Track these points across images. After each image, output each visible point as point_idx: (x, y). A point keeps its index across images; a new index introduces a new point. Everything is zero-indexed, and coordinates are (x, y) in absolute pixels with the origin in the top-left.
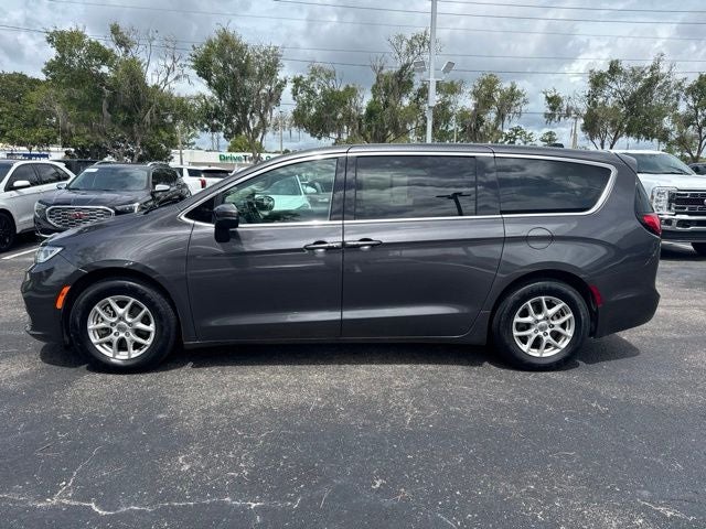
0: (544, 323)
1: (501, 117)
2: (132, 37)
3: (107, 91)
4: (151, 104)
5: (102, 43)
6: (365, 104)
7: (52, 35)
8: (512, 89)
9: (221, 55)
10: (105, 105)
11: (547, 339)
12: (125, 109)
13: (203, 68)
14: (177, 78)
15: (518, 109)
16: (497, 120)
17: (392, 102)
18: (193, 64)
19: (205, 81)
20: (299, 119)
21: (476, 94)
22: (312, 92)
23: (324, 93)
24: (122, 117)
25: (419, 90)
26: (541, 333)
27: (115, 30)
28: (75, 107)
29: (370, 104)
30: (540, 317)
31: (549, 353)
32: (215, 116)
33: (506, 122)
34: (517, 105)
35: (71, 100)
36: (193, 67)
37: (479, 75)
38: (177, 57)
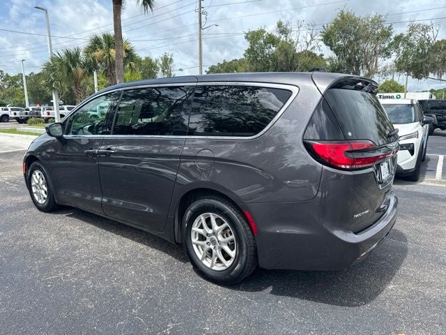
0: (214, 237)
5: (274, 34)
7: (248, 34)
11: (216, 253)
13: (328, 40)
18: (322, 38)
19: (329, 48)
23: (421, 43)
26: (212, 246)
27: (280, 25)
30: (210, 231)
36: (322, 40)
38: (314, 35)
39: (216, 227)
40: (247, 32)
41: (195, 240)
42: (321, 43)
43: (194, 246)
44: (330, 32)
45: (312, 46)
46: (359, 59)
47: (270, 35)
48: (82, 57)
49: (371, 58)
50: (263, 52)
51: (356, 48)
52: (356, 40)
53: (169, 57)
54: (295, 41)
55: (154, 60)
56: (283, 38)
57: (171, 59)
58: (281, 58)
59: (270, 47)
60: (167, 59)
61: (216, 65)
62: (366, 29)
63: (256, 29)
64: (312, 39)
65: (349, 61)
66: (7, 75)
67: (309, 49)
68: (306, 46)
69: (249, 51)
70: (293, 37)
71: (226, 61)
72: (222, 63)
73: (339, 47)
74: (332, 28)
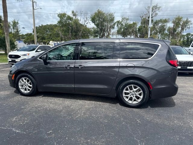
0: (133, 93)
1: (183, 29)
2: (77, 14)
3: (70, 28)
4: (81, 30)
5: (70, 16)
6: (138, 27)
7: (59, 15)
8: (187, 20)
9: (98, 16)
10: (70, 31)
11: (134, 98)
12: (75, 32)
13: (93, 20)
14: (87, 23)
15: (189, 26)
16: (181, 30)
17: (146, 26)
18: (91, 19)
19: (94, 24)
20: (119, 32)
21: (174, 22)
22: (122, 25)
23: (126, 25)
24: (74, 34)
25: (155, 22)
26: (132, 96)
27: (73, 12)
28: (63, 32)
29: (139, 27)
30: (132, 91)
31: (135, 102)
32: (97, 33)
33: (184, 31)
34: (188, 25)
35: (63, 30)
37: (175, 17)
38: (87, 18)
43: (124, 97)
47: (68, 16)
53: (17, 21)
54: (80, 19)
56: (74, 18)
58: (75, 26)
59: (69, 21)
61: (38, 26)
63: (62, 13)
68: (84, 22)
69: (59, 22)
71: (43, 25)
72: (41, 25)
73: (98, 24)
74: (94, 16)
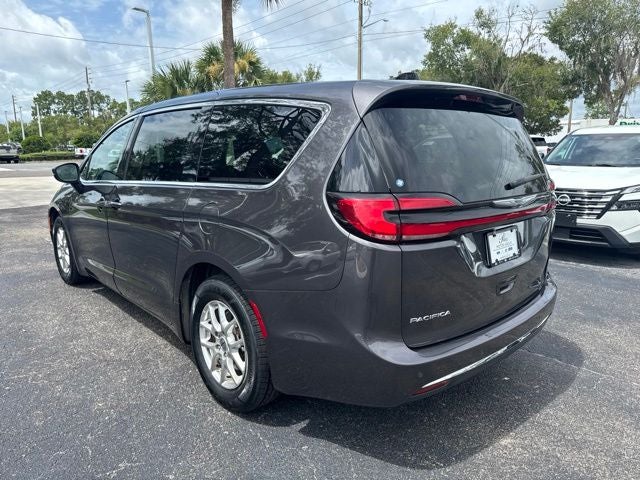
4: (506, 77)
7: (428, 31)
13: (556, 33)
18: (547, 31)
26: (222, 351)
27: (479, 14)
36: (546, 35)
38: (533, 27)
39: (225, 323)
40: (428, 28)
41: (204, 340)
42: (545, 39)
43: (204, 349)
44: (560, 22)
45: (530, 44)
46: (609, 63)
47: (463, 31)
48: (194, 74)
49: (628, 60)
50: (452, 58)
51: (603, 45)
52: (604, 32)
53: (316, 70)
54: (504, 39)
55: (294, 75)
56: (484, 35)
57: (318, 73)
58: (480, 65)
59: (463, 49)
60: (313, 73)
62: (622, 13)
63: (441, 22)
64: (531, 34)
65: (592, 66)
66: (115, 102)
67: (525, 49)
68: (520, 45)
69: (430, 57)
70: (500, 32)
73: (575, 44)
74: (563, 15)
